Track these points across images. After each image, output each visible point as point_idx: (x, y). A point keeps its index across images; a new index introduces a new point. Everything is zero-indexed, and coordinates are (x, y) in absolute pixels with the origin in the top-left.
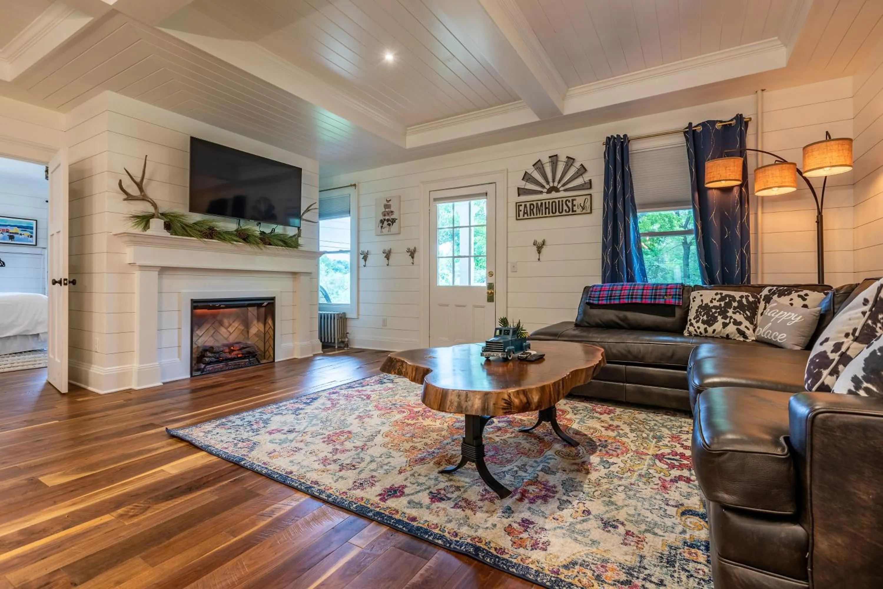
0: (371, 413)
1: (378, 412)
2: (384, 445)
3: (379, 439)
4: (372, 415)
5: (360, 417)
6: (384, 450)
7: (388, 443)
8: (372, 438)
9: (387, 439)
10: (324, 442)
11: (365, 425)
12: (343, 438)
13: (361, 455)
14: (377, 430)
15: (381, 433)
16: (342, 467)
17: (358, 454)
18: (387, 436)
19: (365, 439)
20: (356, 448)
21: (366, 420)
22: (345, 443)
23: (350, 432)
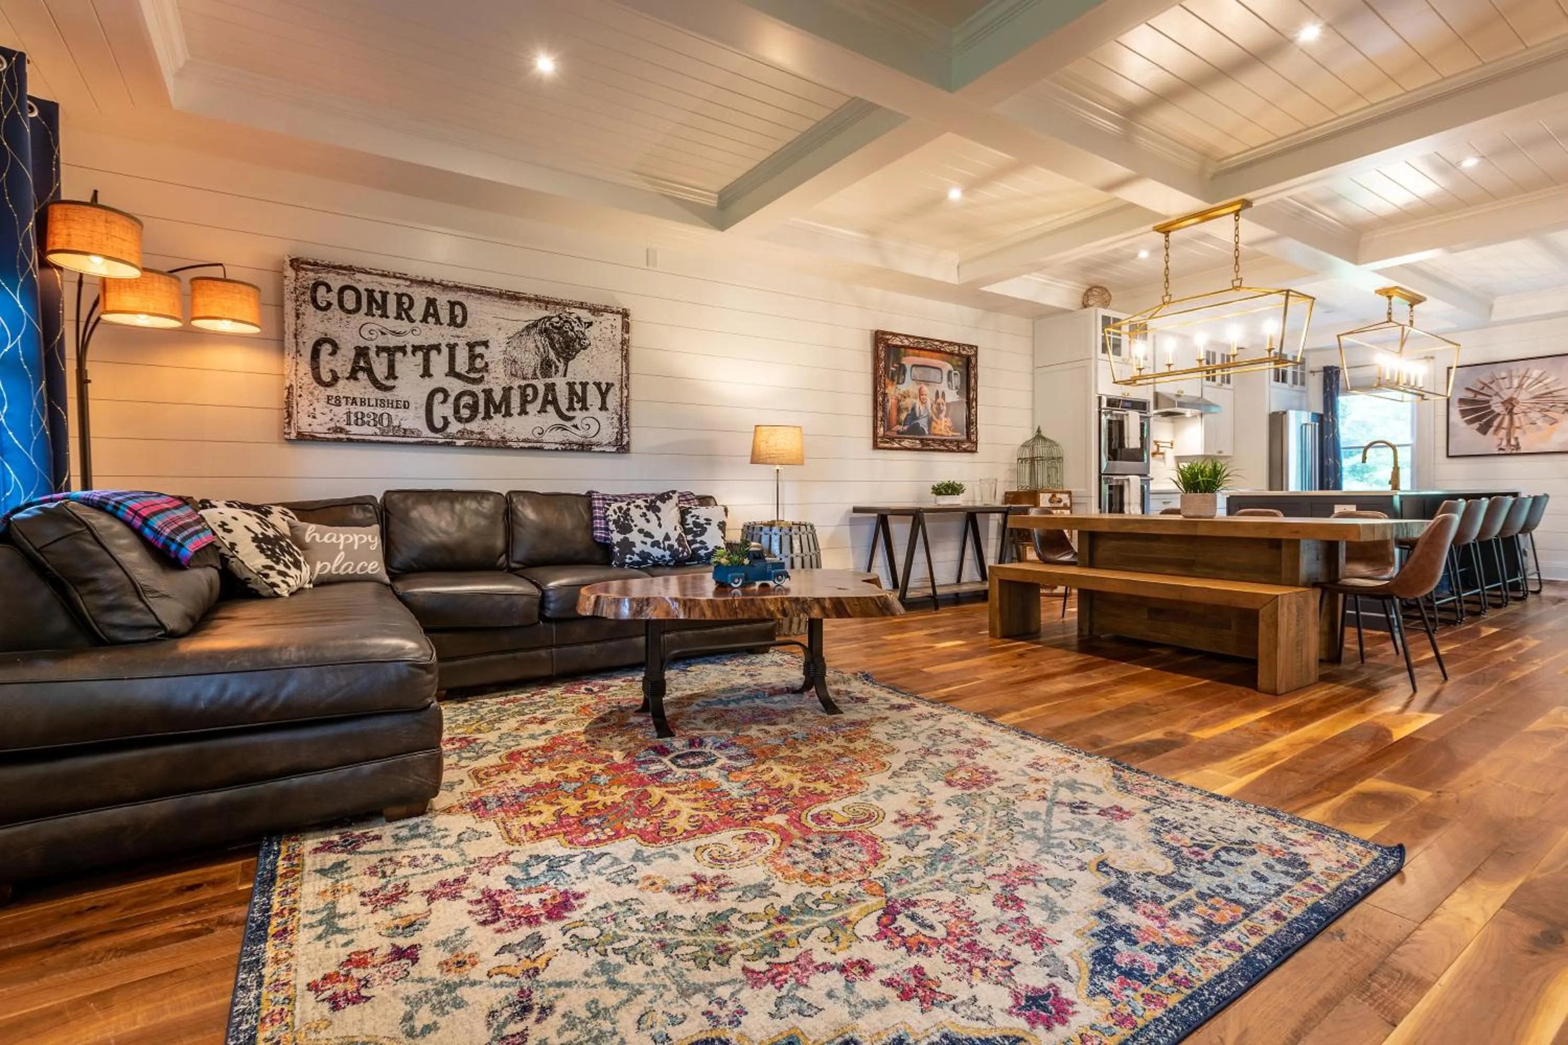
0: (897, 831)
1: (877, 830)
2: (893, 750)
3: (897, 762)
4: (896, 822)
5: (929, 822)
6: (896, 744)
7: (886, 753)
8: (911, 766)
9: (885, 759)
10: (995, 773)
11: (917, 795)
12: (962, 774)
13: (931, 743)
14: (896, 779)
15: (890, 773)
16: (957, 734)
17: (934, 745)
18: (884, 765)
19: (924, 766)
20: (937, 754)
21: (912, 810)
22: (955, 765)
23: (949, 783)
